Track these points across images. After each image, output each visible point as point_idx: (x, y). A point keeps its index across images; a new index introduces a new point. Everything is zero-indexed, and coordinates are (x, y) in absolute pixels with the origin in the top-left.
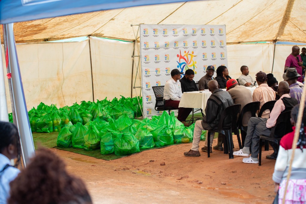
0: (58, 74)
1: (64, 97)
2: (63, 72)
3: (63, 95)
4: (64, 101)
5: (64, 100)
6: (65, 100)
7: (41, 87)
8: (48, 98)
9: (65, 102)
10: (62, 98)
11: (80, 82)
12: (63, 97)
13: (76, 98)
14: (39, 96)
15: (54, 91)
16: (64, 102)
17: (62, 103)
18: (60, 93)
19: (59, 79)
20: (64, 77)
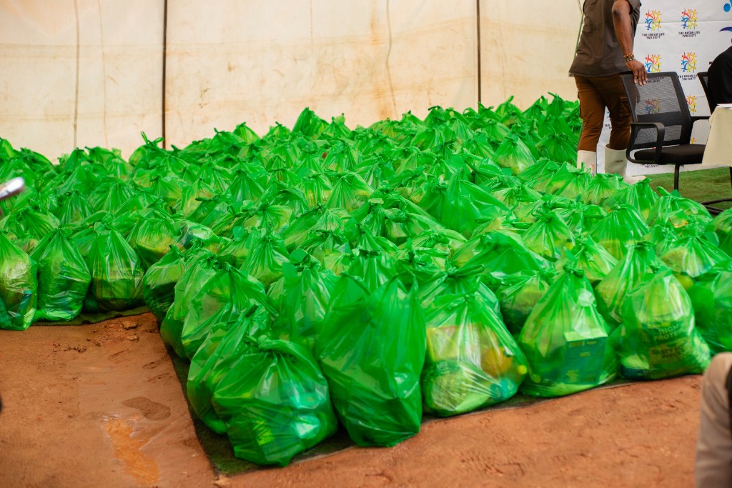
0: (372, 25)
1: (395, 92)
2: (388, 20)
3: (391, 85)
4: (392, 102)
5: (394, 100)
6: (397, 99)
7: (318, 63)
8: (340, 93)
9: (395, 105)
10: (390, 93)
11: (443, 48)
12: (392, 91)
13: (429, 93)
14: (313, 87)
15: (358, 74)
16: (393, 105)
17: (385, 108)
18: (384, 82)
19: (375, 41)
20: (390, 34)
